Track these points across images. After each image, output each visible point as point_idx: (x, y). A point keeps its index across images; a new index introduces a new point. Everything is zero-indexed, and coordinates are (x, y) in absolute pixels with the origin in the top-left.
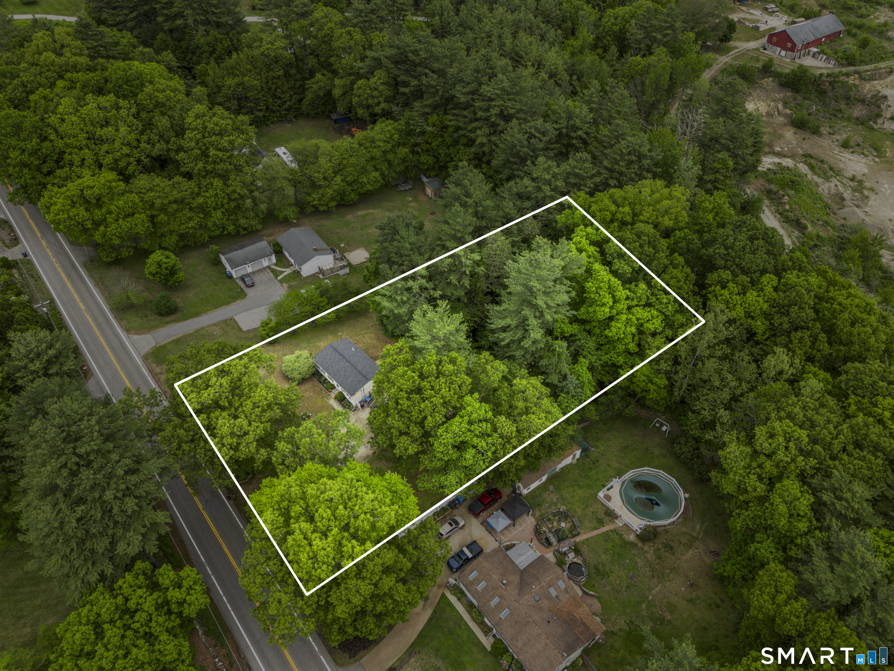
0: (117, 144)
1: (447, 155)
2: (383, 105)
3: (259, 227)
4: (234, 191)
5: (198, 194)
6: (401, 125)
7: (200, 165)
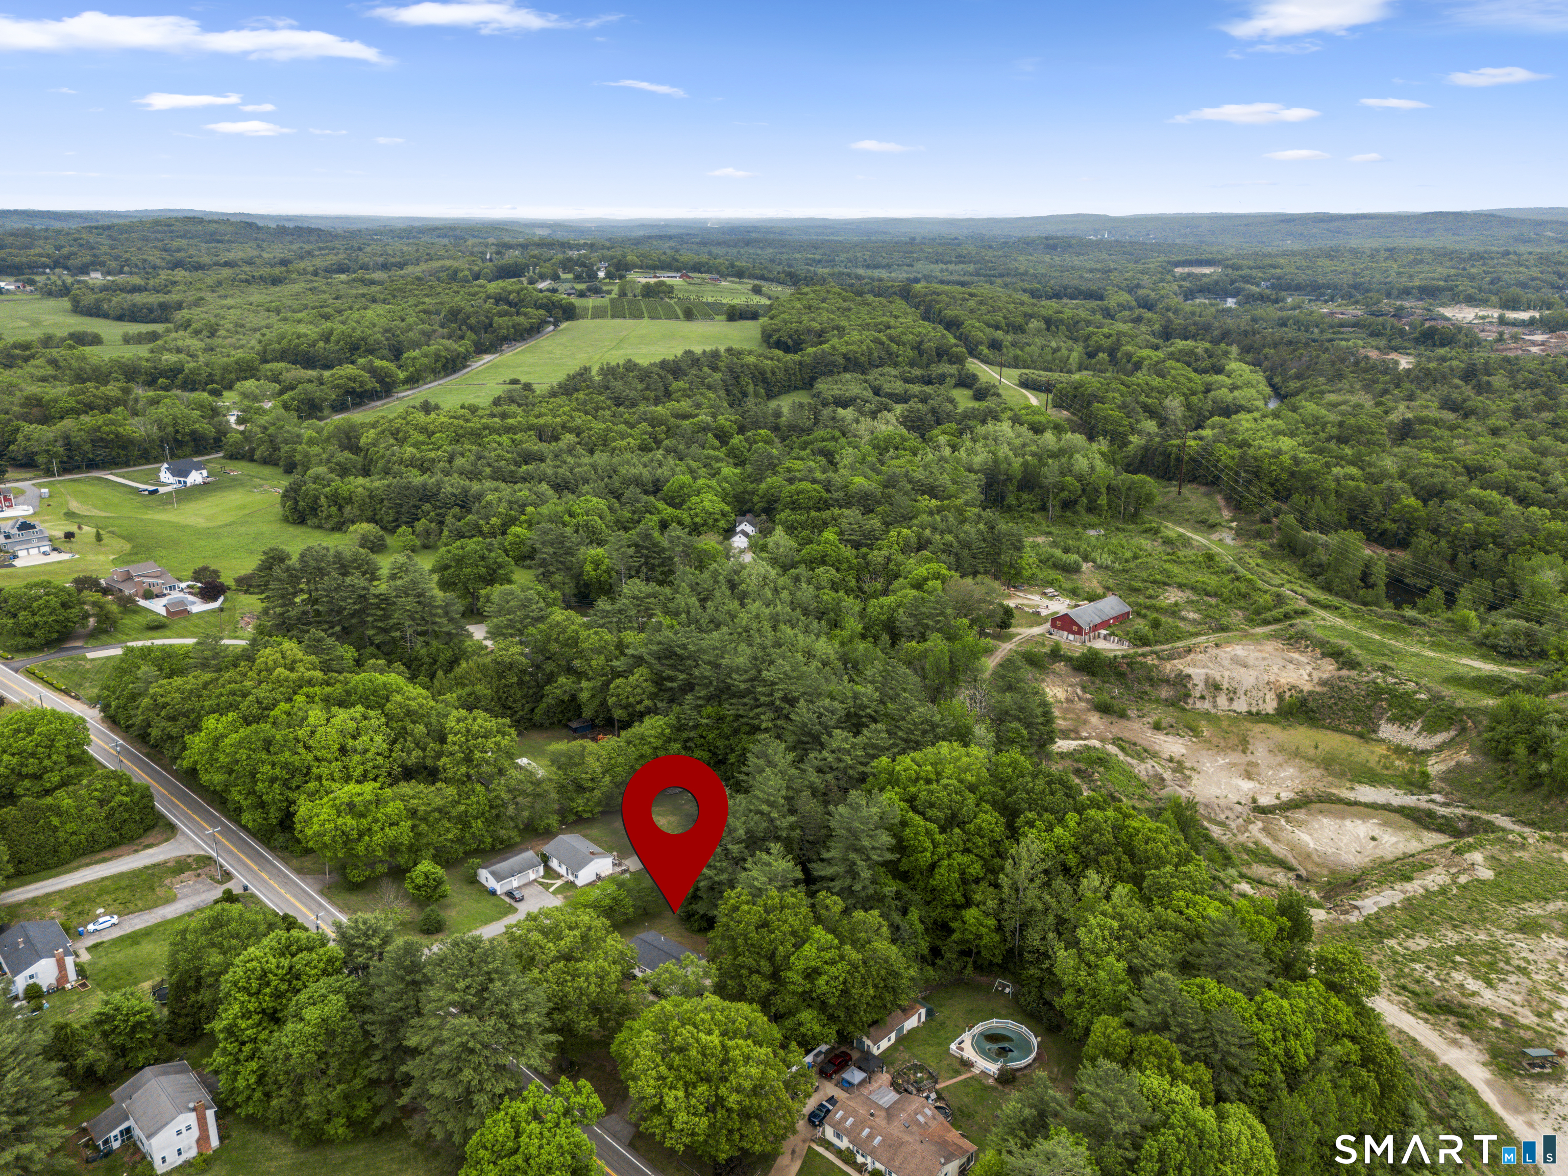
0: (369, 755)
1: (726, 747)
2: (647, 702)
3: (518, 839)
4: (497, 797)
5: (458, 803)
6: (672, 719)
7: (463, 769)
